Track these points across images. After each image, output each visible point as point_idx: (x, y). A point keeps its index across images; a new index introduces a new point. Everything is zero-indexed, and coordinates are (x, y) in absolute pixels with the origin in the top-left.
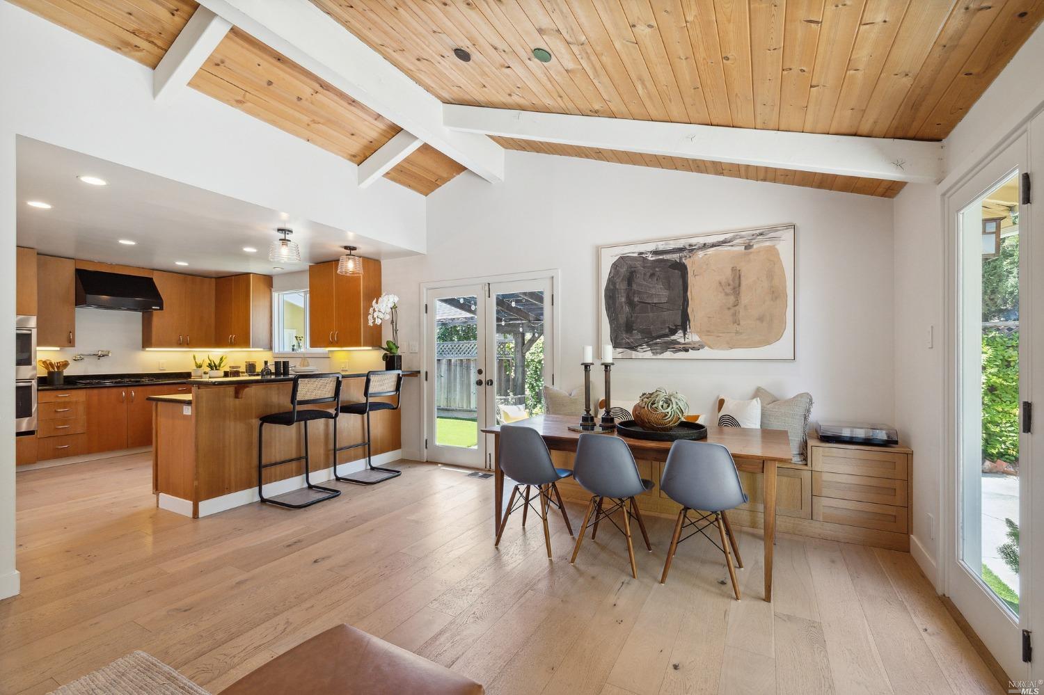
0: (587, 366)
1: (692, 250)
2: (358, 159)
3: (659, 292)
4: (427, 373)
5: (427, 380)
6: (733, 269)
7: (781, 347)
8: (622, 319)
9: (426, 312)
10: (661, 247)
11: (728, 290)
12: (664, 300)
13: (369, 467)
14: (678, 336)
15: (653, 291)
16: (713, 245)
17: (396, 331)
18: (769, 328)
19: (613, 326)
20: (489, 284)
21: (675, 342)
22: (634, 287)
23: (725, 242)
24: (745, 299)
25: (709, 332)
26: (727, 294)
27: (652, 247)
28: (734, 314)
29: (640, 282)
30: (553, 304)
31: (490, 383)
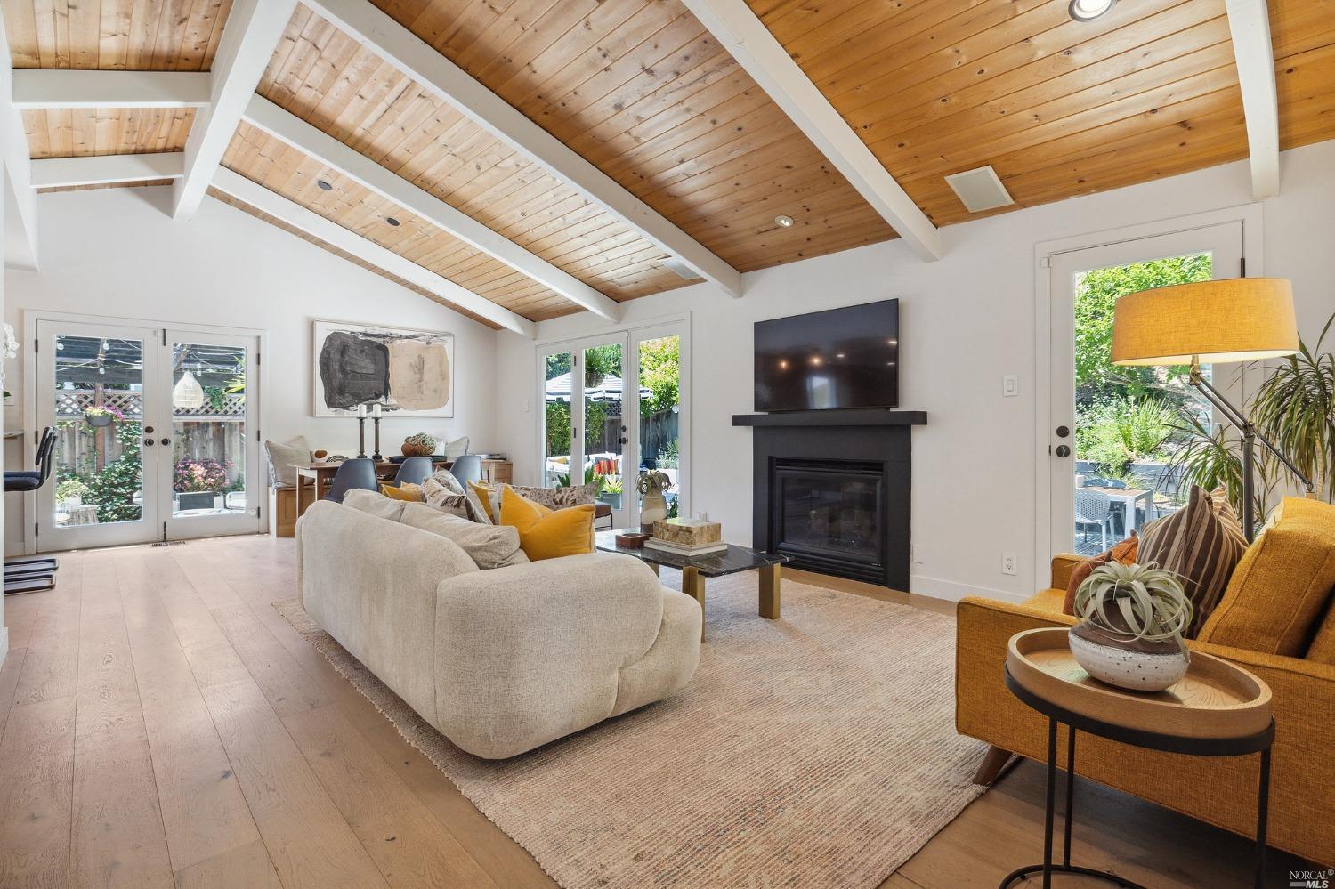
0: (361, 420)
1: (392, 338)
3: (366, 365)
4: (37, 433)
6: (419, 356)
7: (445, 411)
8: (336, 383)
9: (38, 351)
10: (370, 331)
11: (416, 370)
12: (371, 371)
14: (382, 400)
15: (362, 364)
16: (407, 338)
18: (440, 397)
19: (328, 389)
20: (164, 330)
21: (380, 404)
22: (347, 358)
23: (414, 337)
24: (426, 377)
25: (403, 398)
26: (415, 373)
27: (362, 329)
28: (420, 387)
29: (352, 355)
30: (259, 363)
31: (165, 442)
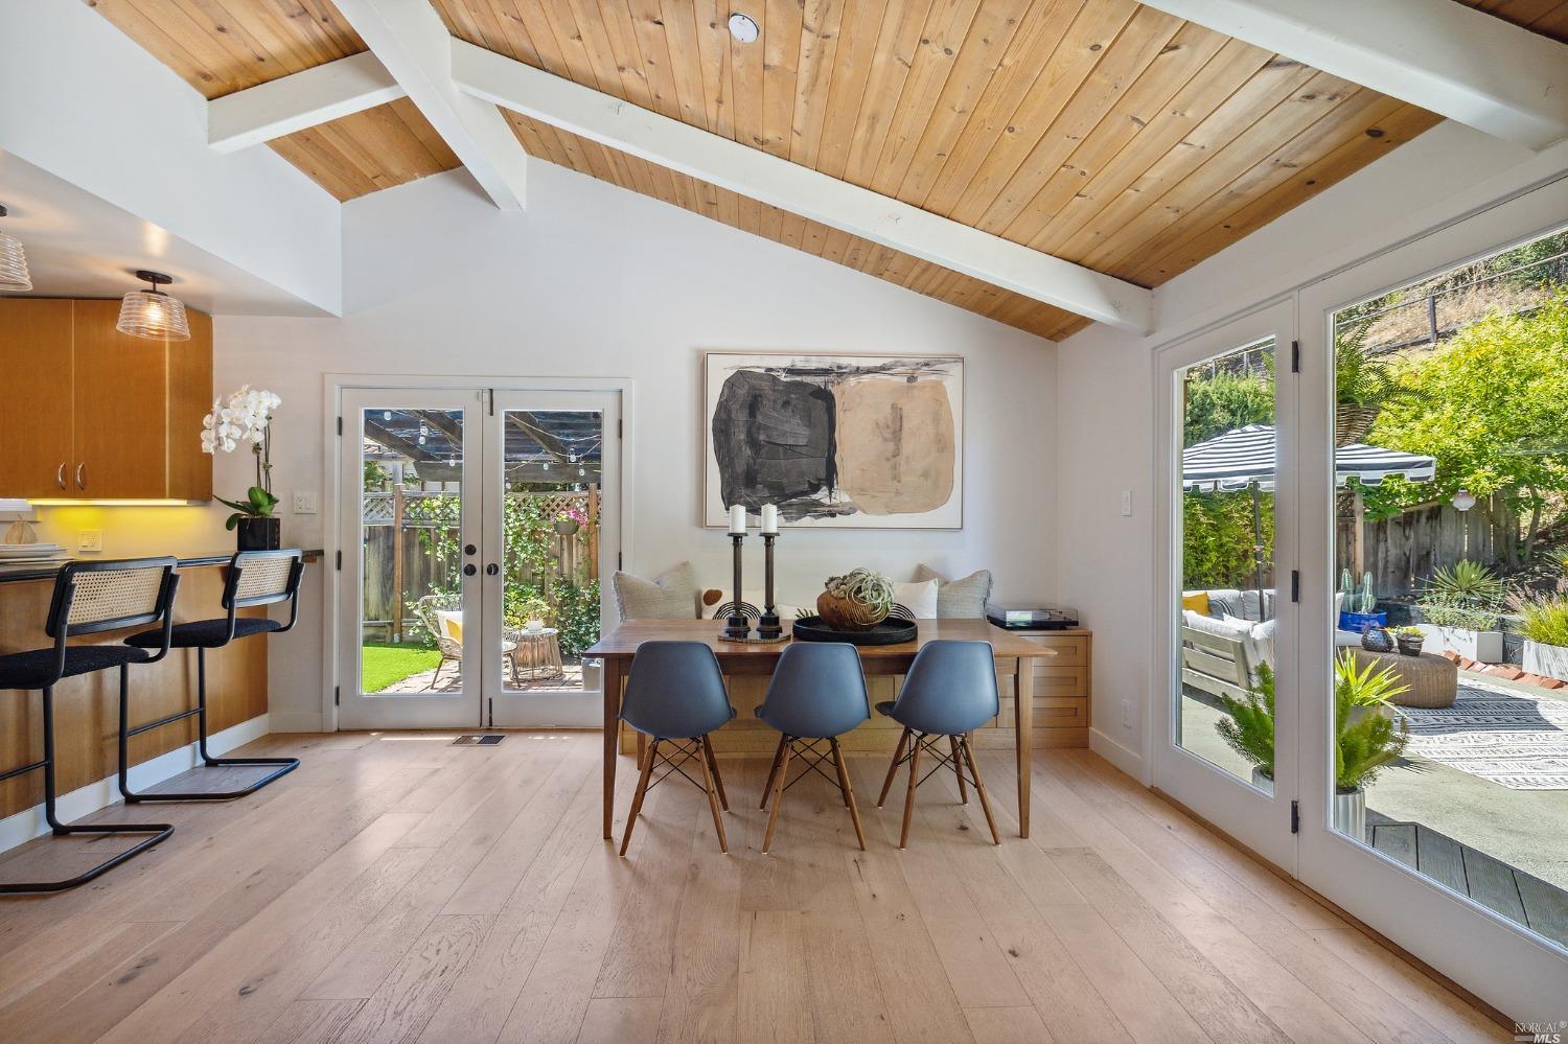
0: (737, 539)
1: (840, 375)
2: (214, 87)
4: (339, 554)
5: (339, 568)
6: (894, 407)
7: (946, 515)
8: (740, 467)
9: (340, 433)
10: (800, 364)
11: (887, 434)
12: (802, 441)
13: (201, 761)
14: (821, 495)
15: (787, 427)
16: (869, 371)
17: (267, 468)
18: (935, 488)
19: (727, 476)
20: (491, 390)
21: (818, 504)
22: (759, 418)
23: (883, 368)
24: (908, 447)
25: (862, 491)
26: (885, 440)
27: (786, 362)
28: (894, 467)
29: (769, 414)
30: (621, 436)
31: (493, 569)
